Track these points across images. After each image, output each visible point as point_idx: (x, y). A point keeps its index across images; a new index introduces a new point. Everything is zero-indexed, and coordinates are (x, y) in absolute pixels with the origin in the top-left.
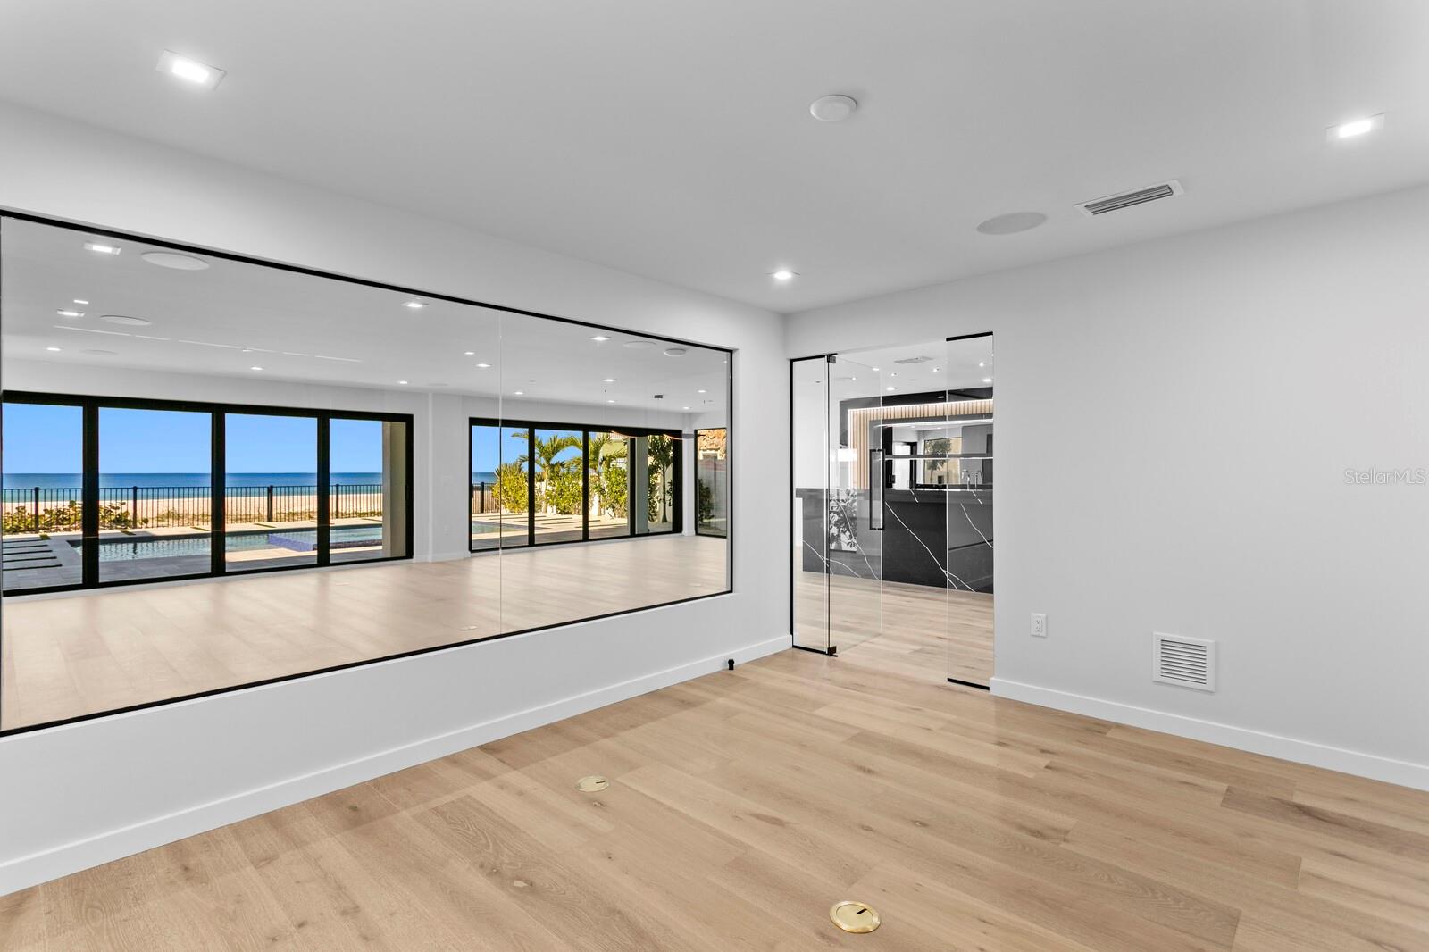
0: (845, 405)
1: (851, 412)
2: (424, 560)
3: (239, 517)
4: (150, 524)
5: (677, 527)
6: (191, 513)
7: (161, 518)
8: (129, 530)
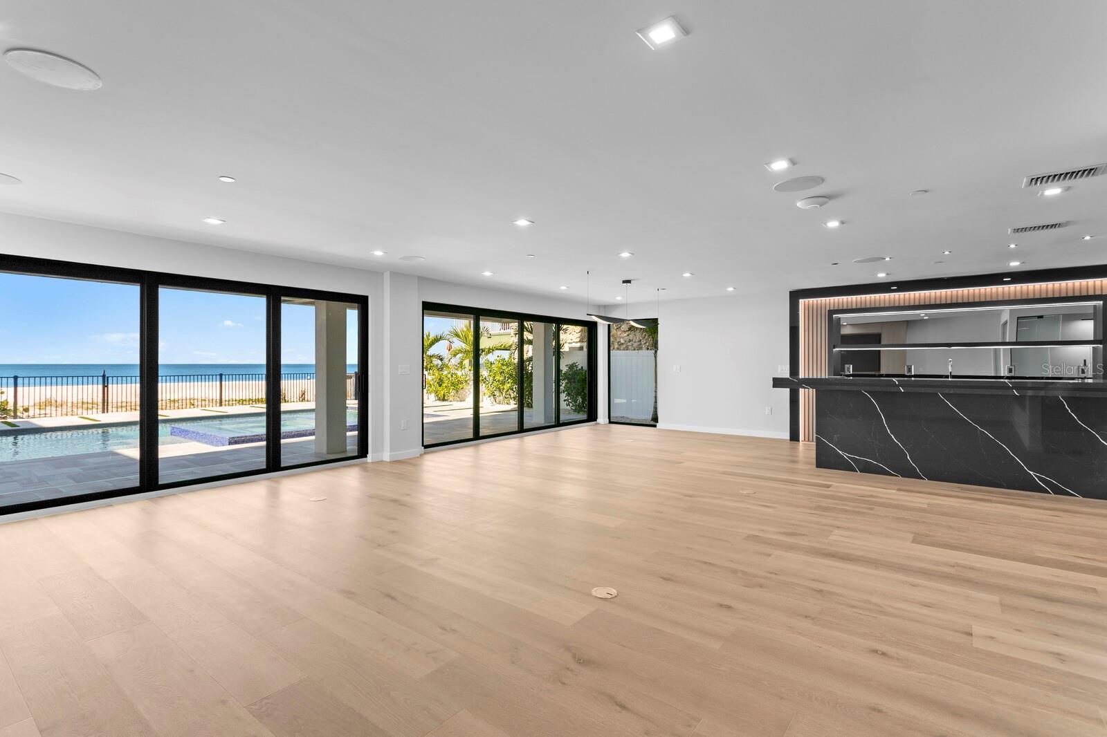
0: (795, 296)
1: (801, 301)
2: (380, 460)
3: (119, 404)
4: (31, 413)
5: (592, 416)
6: (70, 400)
7: (41, 406)
8: (9, 420)
